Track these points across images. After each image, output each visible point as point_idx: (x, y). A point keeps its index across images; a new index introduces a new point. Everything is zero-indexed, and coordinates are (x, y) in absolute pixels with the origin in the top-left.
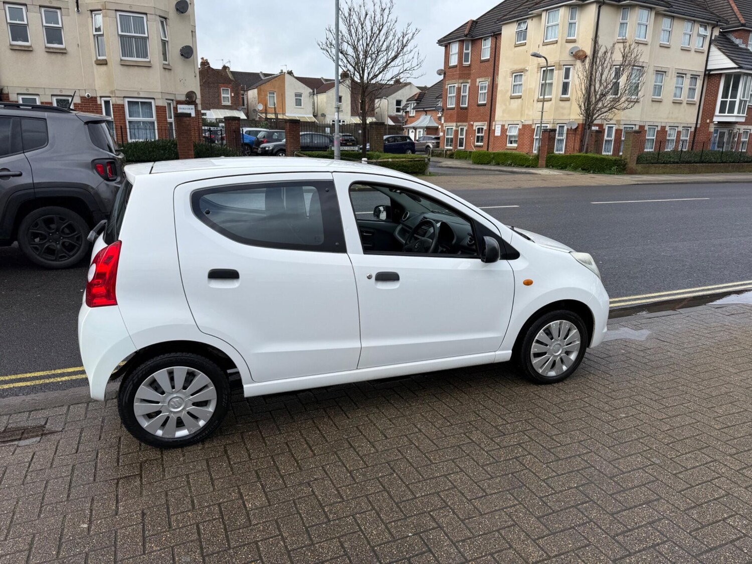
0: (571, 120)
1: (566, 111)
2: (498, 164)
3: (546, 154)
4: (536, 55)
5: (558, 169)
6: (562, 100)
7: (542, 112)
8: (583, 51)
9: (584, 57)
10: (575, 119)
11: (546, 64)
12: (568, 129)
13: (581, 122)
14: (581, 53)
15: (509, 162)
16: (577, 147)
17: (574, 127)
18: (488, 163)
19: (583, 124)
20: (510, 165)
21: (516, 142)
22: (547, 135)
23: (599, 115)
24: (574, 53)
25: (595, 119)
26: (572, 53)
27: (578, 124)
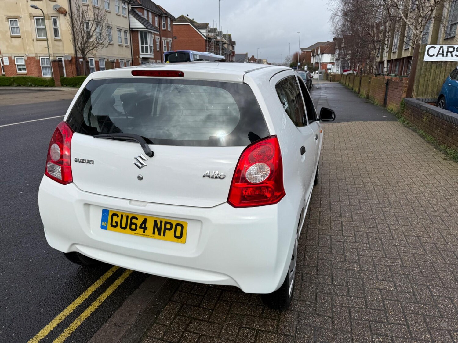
0: (66, 55)
1: (61, 48)
2: (19, 85)
3: (59, 77)
4: (34, 7)
5: (71, 87)
6: (56, 40)
7: (48, 48)
8: (64, 9)
9: (65, 12)
10: (68, 54)
11: (42, 14)
12: (65, 61)
13: (73, 56)
14: (63, 10)
15: (29, 84)
16: (75, 72)
17: (70, 59)
18: (10, 85)
19: (75, 57)
20: (31, 86)
21: (24, 69)
22: (56, 64)
23: (88, 51)
24: (57, 9)
25: (87, 54)
26: (56, 9)
27: (72, 57)
